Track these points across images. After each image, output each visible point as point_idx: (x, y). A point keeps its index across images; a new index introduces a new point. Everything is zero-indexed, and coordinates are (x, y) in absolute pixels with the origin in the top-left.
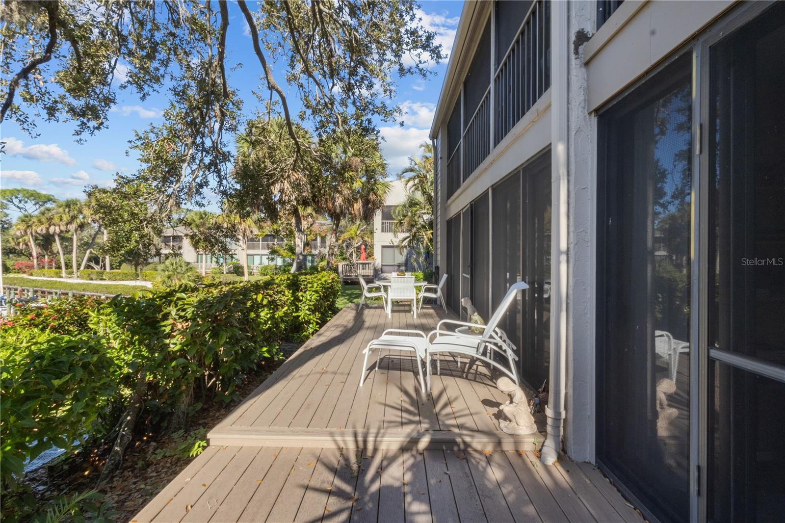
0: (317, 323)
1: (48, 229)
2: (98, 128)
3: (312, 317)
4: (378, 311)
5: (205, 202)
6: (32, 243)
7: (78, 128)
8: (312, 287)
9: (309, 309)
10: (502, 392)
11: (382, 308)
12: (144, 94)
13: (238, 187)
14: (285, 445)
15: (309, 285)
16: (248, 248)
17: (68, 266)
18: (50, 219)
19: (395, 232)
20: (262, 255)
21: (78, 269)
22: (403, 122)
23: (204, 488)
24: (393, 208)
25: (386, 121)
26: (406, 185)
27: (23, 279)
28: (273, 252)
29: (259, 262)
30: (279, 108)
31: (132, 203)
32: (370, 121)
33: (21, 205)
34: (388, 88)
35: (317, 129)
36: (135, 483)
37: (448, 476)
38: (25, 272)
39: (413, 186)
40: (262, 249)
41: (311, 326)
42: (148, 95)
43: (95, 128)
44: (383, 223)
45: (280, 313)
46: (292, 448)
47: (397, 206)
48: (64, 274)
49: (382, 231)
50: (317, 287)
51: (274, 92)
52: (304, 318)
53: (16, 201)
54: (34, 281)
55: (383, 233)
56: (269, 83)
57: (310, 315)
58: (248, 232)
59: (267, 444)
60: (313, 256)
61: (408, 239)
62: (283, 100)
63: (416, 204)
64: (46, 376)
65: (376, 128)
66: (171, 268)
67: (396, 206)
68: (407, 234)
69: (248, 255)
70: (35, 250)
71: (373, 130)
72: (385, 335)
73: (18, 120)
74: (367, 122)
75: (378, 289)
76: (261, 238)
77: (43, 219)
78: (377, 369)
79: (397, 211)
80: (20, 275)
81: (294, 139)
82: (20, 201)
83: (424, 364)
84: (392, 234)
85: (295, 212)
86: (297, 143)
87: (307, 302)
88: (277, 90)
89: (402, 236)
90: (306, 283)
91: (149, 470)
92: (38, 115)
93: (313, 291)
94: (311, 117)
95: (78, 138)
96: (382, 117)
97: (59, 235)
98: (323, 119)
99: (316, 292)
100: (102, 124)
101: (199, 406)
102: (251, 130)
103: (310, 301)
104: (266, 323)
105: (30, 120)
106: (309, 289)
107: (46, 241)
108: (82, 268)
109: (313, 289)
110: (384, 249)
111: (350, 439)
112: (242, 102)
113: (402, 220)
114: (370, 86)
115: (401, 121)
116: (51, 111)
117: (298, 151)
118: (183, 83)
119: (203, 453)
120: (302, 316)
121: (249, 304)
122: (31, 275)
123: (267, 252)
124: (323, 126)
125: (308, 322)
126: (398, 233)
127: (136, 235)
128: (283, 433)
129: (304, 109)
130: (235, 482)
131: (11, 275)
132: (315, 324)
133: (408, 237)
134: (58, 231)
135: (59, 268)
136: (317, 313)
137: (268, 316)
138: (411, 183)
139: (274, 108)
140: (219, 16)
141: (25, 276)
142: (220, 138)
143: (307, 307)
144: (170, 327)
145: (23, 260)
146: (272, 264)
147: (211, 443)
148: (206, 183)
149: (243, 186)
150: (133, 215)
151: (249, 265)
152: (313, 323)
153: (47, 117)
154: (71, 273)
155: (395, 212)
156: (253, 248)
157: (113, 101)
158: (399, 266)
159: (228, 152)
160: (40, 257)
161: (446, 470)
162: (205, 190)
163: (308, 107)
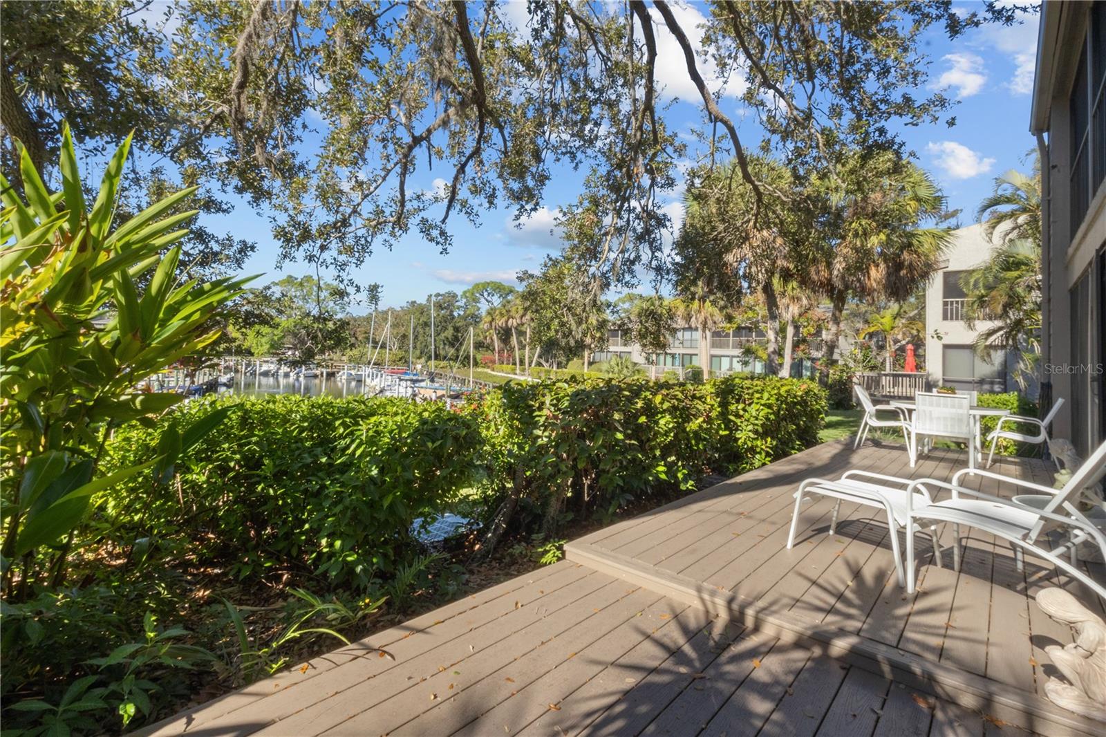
0: (768, 454)
1: (507, 322)
2: (535, 209)
3: (759, 443)
4: (896, 453)
5: (634, 281)
6: (495, 337)
7: (517, 213)
8: (761, 398)
9: (756, 432)
10: (1050, 617)
11: (903, 448)
12: (577, 164)
13: (678, 259)
14: (645, 585)
15: (757, 395)
16: (714, 345)
17: (522, 362)
18: (508, 311)
19: (969, 320)
20: (733, 357)
21: (530, 366)
22: (953, 119)
23: (541, 595)
24: (963, 275)
25: (917, 125)
26: (994, 228)
27: (486, 373)
28: (748, 352)
29: (728, 367)
30: (728, 144)
31: (553, 286)
32: (882, 131)
33: (489, 299)
34: (911, 71)
35: (790, 161)
36: (498, 574)
37: (875, 717)
38: (488, 367)
39: (1014, 229)
40: (733, 347)
41: (758, 456)
42: (581, 162)
43: (532, 210)
44: (945, 304)
45: (693, 425)
46: (653, 593)
47: (973, 271)
48: (518, 371)
49: (945, 318)
50: (768, 399)
51: (719, 124)
52: (745, 443)
53: (485, 294)
54: (494, 376)
55: (945, 322)
56: (710, 114)
57: (754, 439)
58: (710, 322)
59: (623, 577)
60: (813, 360)
61: (1002, 332)
62: (732, 130)
63: (1018, 265)
64: (426, 439)
65: (898, 140)
66: (616, 369)
67: (970, 272)
68: (998, 323)
69: (712, 356)
70: (497, 344)
71: (892, 142)
72: (847, 478)
73: (467, 213)
74: (877, 134)
75: (893, 415)
76: (731, 332)
77: (504, 311)
78: (831, 532)
79: (972, 281)
80: (486, 370)
81: (752, 182)
82: (489, 295)
83: (902, 535)
84: (962, 323)
85: (768, 289)
86: (756, 188)
87: (752, 419)
88: (722, 121)
89: (984, 326)
90: (750, 391)
91: (513, 568)
92: (481, 205)
93: (763, 405)
94: (780, 145)
95: (517, 222)
96: (907, 119)
97: (516, 328)
98: (799, 144)
99: (769, 406)
100: (537, 204)
101: (570, 516)
102: (692, 182)
103: (757, 419)
104: (666, 434)
105: (474, 211)
106: (756, 401)
107: (505, 334)
108: (533, 365)
109: (763, 402)
110: (949, 351)
111: (721, 602)
112: (685, 146)
113: (983, 296)
114: (884, 73)
115: (949, 118)
116: (491, 198)
117: (759, 200)
118: (608, 140)
119: (557, 563)
120: (742, 440)
121: (640, 404)
122: (493, 370)
123: (738, 352)
124: (800, 155)
125: (753, 450)
126: (977, 322)
127: (555, 324)
128: (645, 570)
129: (768, 135)
130: (571, 601)
131: (479, 370)
132: (764, 454)
133: (1000, 329)
134: (515, 324)
135: (515, 364)
136: (769, 439)
137: (671, 426)
138: (1006, 225)
139: (720, 145)
140: (645, 49)
141: (489, 371)
142: (652, 198)
143: (750, 427)
144: (544, 418)
145: (488, 354)
146: (747, 370)
147: (567, 556)
148: (638, 258)
149: (685, 258)
150: (555, 301)
151: (713, 370)
152: (760, 453)
153: (487, 205)
154: (524, 370)
155: (967, 283)
156: (720, 346)
157: (548, 178)
158: (981, 382)
159: (664, 215)
160: (501, 351)
161: (877, 707)
162: (637, 267)
163: (774, 132)
